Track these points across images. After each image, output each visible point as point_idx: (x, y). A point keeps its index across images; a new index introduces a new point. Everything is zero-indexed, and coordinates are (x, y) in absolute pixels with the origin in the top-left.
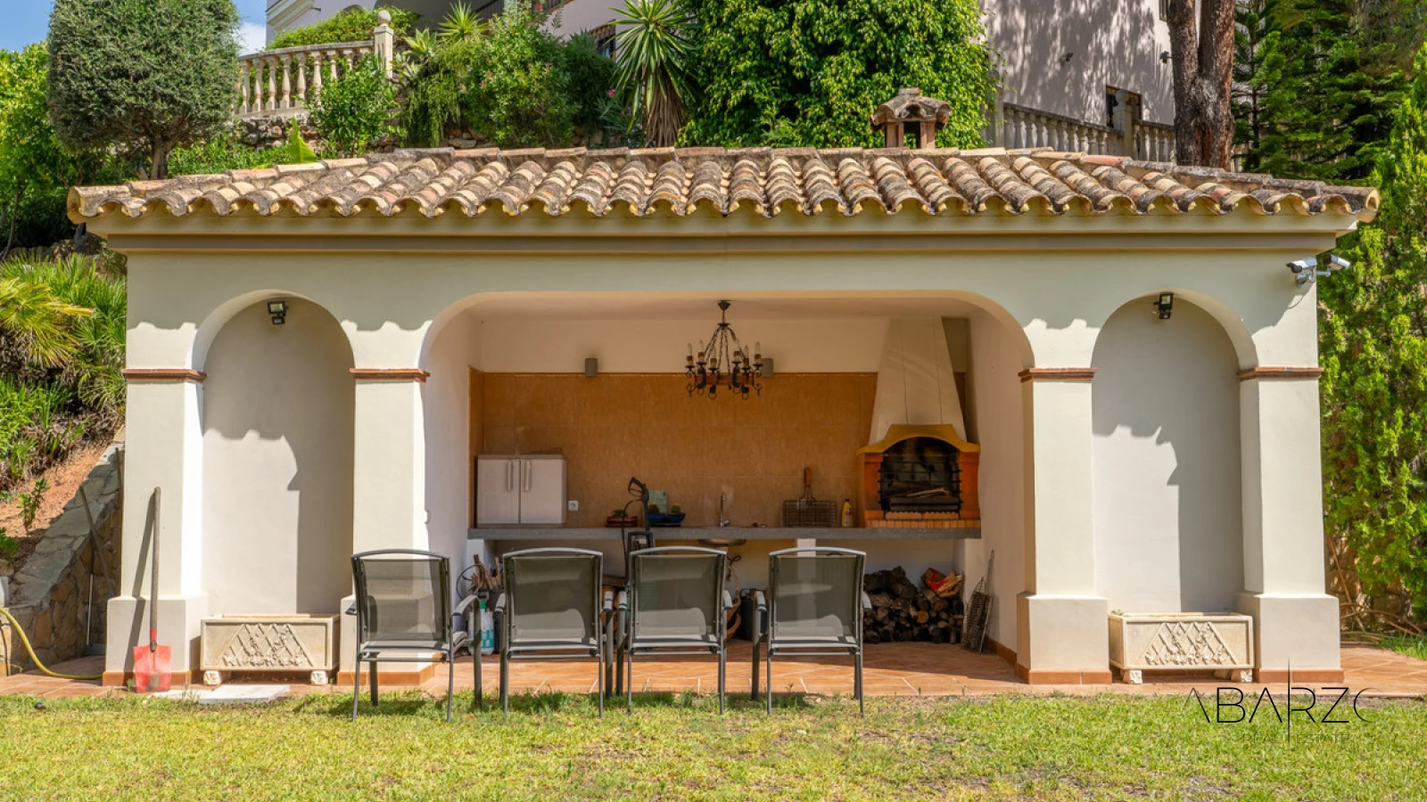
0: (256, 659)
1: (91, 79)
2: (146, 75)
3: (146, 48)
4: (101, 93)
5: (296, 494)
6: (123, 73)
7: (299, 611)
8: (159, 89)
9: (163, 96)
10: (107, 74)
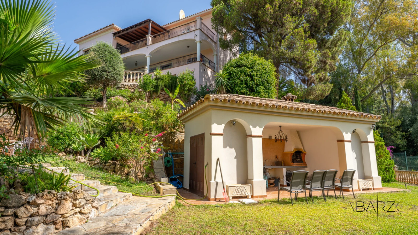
0: (238, 194)
1: (98, 71)
2: (110, 72)
3: (110, 67)
4: (100, 74)
5: (236, 159)
6: (105, 71)
7: (237, 183)
8: (112, 75)
9: (112, 77)
10: (102, 71)
